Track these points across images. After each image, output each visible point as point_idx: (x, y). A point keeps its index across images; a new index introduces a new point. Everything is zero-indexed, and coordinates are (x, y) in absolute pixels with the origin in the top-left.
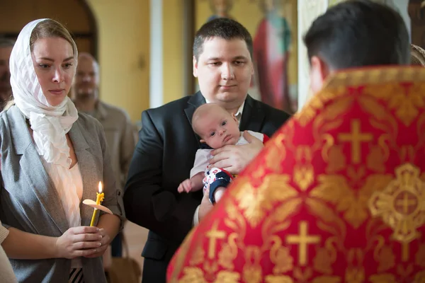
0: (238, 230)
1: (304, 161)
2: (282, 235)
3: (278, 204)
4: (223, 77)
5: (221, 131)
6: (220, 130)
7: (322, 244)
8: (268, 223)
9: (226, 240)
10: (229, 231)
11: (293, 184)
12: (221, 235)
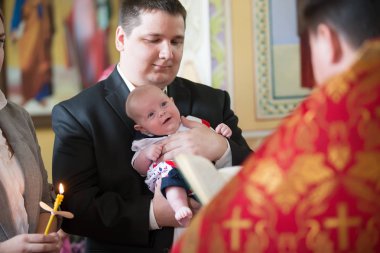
0: (267, 217)
1: (339, 139)
2: (320, 219)
3: (312, 187)
4: (161, 56)
5: (161, 113)
6: (160, 111)
7: (364, 226)
8: (303, 207)
9: (252, 229)
10: (255, 220)
11: (328, 164)
12: (246, 224)
